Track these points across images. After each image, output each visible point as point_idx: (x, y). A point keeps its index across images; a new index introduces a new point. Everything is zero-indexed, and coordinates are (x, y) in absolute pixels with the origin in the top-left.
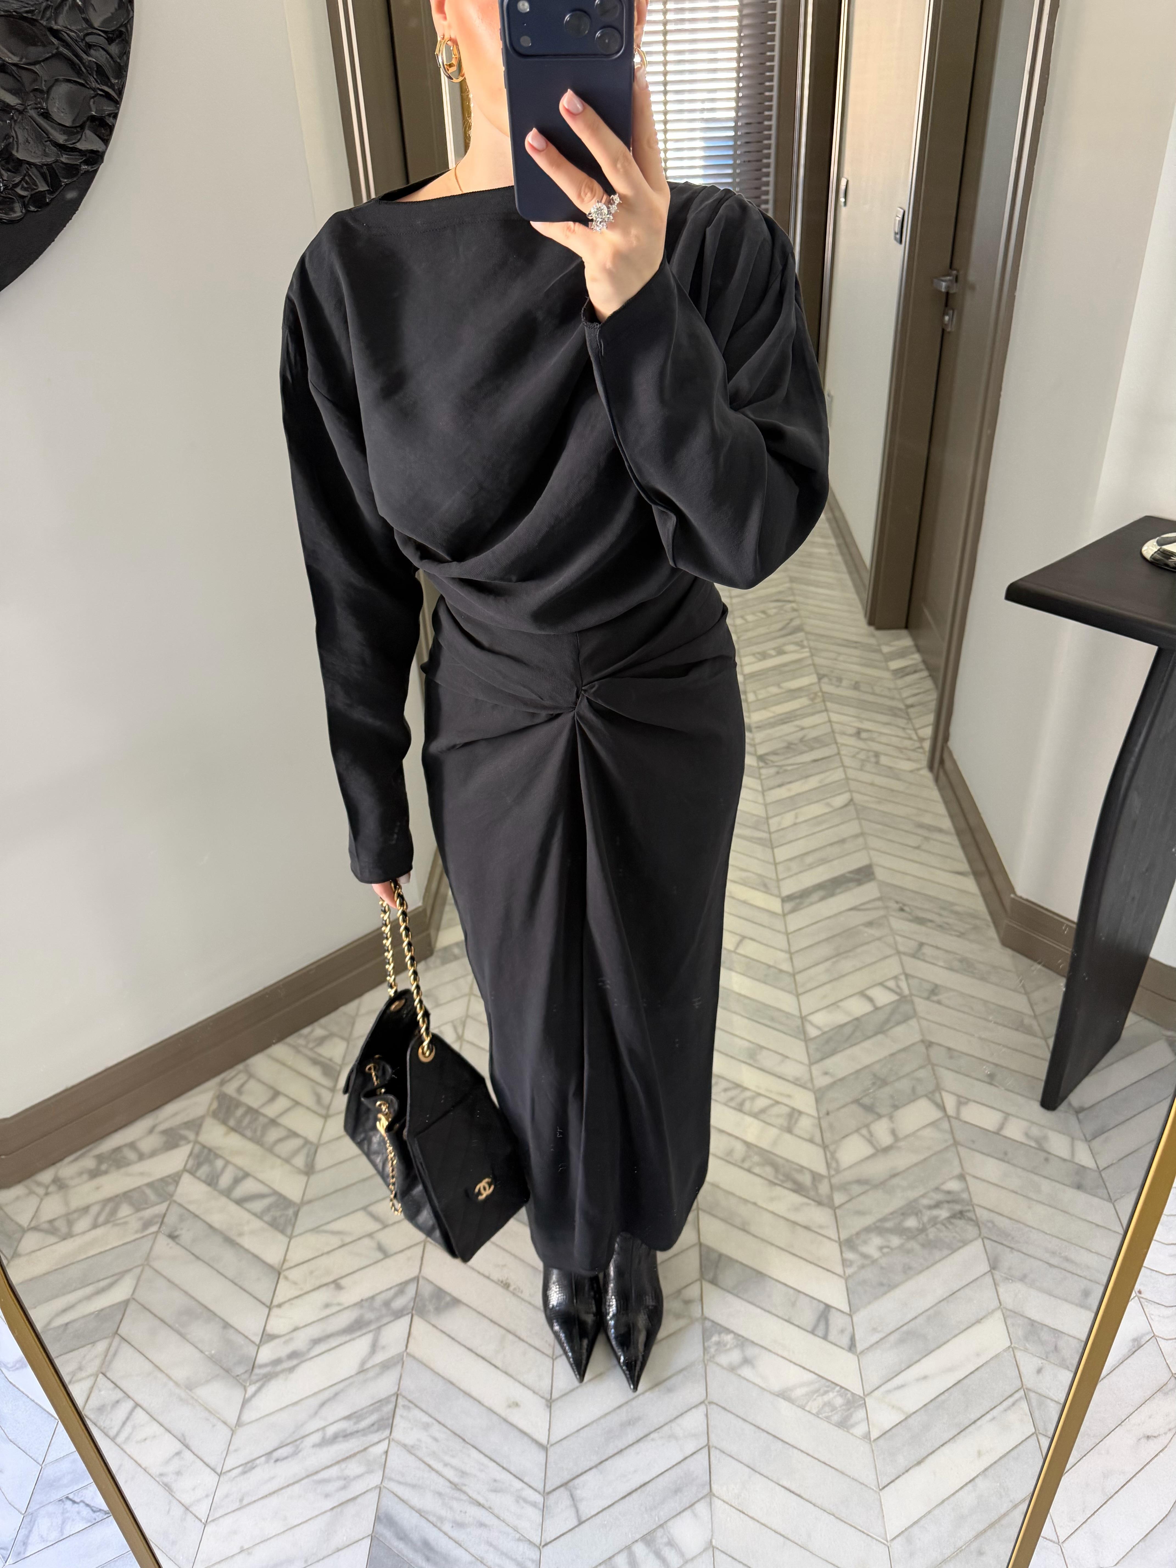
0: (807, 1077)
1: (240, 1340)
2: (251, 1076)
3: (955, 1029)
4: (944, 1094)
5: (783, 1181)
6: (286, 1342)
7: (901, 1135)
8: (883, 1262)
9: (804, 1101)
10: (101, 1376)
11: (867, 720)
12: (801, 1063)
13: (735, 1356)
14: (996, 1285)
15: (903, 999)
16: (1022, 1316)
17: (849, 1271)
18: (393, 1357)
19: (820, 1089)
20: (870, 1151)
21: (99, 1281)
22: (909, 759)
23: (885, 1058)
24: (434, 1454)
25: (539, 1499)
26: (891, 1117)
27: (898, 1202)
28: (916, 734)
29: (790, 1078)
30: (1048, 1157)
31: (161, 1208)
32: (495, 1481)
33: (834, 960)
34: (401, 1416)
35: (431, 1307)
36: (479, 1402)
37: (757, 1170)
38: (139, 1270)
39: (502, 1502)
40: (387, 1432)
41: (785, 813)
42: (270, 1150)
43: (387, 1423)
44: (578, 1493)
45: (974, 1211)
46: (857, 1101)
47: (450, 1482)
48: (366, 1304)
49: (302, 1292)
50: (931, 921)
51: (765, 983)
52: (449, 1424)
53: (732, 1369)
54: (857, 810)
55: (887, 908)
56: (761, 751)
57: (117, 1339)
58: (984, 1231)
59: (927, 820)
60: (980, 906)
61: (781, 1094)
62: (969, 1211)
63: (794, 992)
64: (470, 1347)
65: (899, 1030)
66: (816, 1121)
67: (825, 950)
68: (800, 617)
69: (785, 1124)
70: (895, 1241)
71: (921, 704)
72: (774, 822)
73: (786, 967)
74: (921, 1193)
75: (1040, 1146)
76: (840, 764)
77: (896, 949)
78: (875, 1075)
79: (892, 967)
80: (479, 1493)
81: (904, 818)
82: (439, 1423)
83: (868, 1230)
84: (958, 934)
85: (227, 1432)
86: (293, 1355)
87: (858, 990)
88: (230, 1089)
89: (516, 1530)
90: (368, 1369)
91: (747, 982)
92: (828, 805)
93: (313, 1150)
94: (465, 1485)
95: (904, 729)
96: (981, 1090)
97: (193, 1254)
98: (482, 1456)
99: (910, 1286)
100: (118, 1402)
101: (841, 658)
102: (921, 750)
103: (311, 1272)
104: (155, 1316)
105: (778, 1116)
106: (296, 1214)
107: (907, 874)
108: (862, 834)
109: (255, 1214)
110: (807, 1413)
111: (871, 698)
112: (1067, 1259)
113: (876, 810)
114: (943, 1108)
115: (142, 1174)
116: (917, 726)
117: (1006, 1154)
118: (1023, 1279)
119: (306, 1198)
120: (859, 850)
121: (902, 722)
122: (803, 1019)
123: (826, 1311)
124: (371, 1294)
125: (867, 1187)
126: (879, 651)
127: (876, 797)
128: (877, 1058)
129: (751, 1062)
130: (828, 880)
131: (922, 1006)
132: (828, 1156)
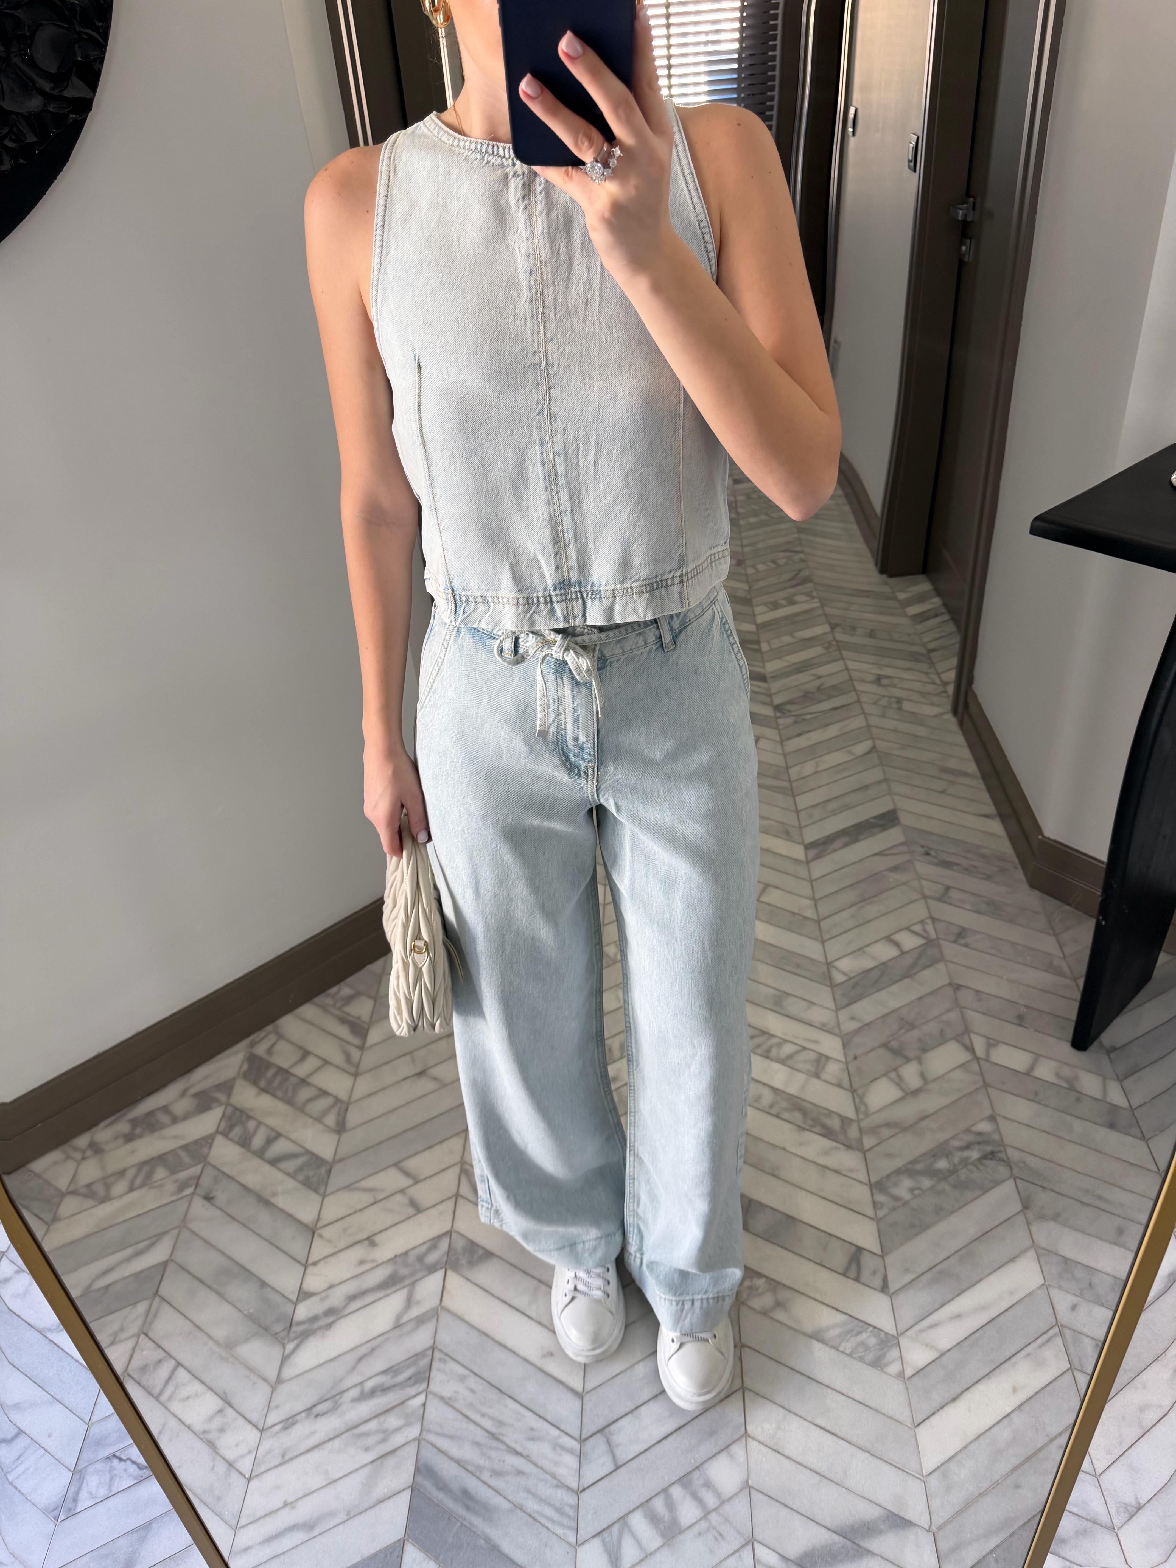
0: (834, 1022)
1: (277, 1299)
2: (280, 1037)
3: (982, 972)
4: (973, 1036)
5: (812, 1126)
6: (322, 1300)
7: (930, 1078)
8: (914, 1203)
9: (831, 1046)
10: (142, 1336)
11: (887, 666)
12: (828, 1008)
13: (766, 1300)
14: (1028, 1224)
15: (930, 943)
16: (1055, 1254)
17: (881, 1213)
18: (427, 1312)
19: (847, 1034)
20: (898, 1094)
21: (137, 1243)
22: (932, 704)
23: (913, 1002)
24: (471, 1405)
25: (575, 1445)
26: (919, 1060)
27: (927, 1143)
28: (939, 678)
29: (817, 1025)
30: (1080, 1096)
31: (196, 1170)
32: (532, 1429)
33: (859, 905)
34: (438, 1370)
35: (464, 1261)
36: (514, 1353)
37: (785, 1115)
38: (175, 1232)
39: (541, 1450)
40: (424, 1385)
41: (804, 762)
42: (302, 1110)
43: (423, 1377)
44: (615, 1439)
45: (1005, 1151)
46: (885, 1045)
47: (488, 1432)
48: (399, 1260)
49: (336, 1250)
50: (958, 864)
51: (789, 930)
52: (485, 1375)
53: (765, 1313)
54: (879, 756)
55: (912, 852)
56: (777, 700)
57: (157, 1300)
58: (1016, 1171)
59: (951, 763)
60: (1006, 848)
61: (809, 1040)
62: (1000, 1152)
63: (819, 938)
64: (504, 1299)
65: (927, 974)
66: (844, 1066)
67: (850, 896)
68: (807, 567)
69: (813, 1069)
70: (926, 1183)
71: (943, 648)
72: (794, 769)
73: (810, 913)
74: (951, 1135)
75: (1072, 1087)
76: (861, 712)
77: (922, 893)
78: (902, 1019)
79: (918, 911)
80: (516, 1442)
81: (928, 763)
82: (476, 1374)
83: (898, 1172)
84: (985, 876)
85: (267, 1389)
86: (330, 1312)
87: (884, 935)
88: (260, 1050)
89: (554, 1476)
90: (403, 1324)
91: (772, 929)
92: (850, 752)
93: (343, 1108)
94: (503, 1435)
95: (926, 673)
96: (1011, 1031)
97: (229, 1215)
98: (517, 1406)
99: (942, 1227)
100: (160, 1361)
101: (853, 608)
102: (945, 694)
103: (345, 1230)
104: (194, 1277)
105: (805, 1062)
106: (329, 1172)
107: (932, 818)
108: (885, 780)
109: (288, 1174)
110: (841, 1354)
111: (889, 645)
112: (1100, 1198)
113: (897, 753)
114: (971, 1049)
115: (176, 1137)
116: (940, 671)
117: (1036, 1094)
118: (1056, 1218)
119: (337, 1157)
120: (883, 796)
121: (923, 667)
122: (829, 965)
123: (857, 1253)
124: (403, 1250)
125: (895, 1130)
126: (896, 599)
127: (900, 744)
128: (905, 1002)
129: (777, 1009)
130: (852, 826)
131: (949, 949)
132: (857, 1100)
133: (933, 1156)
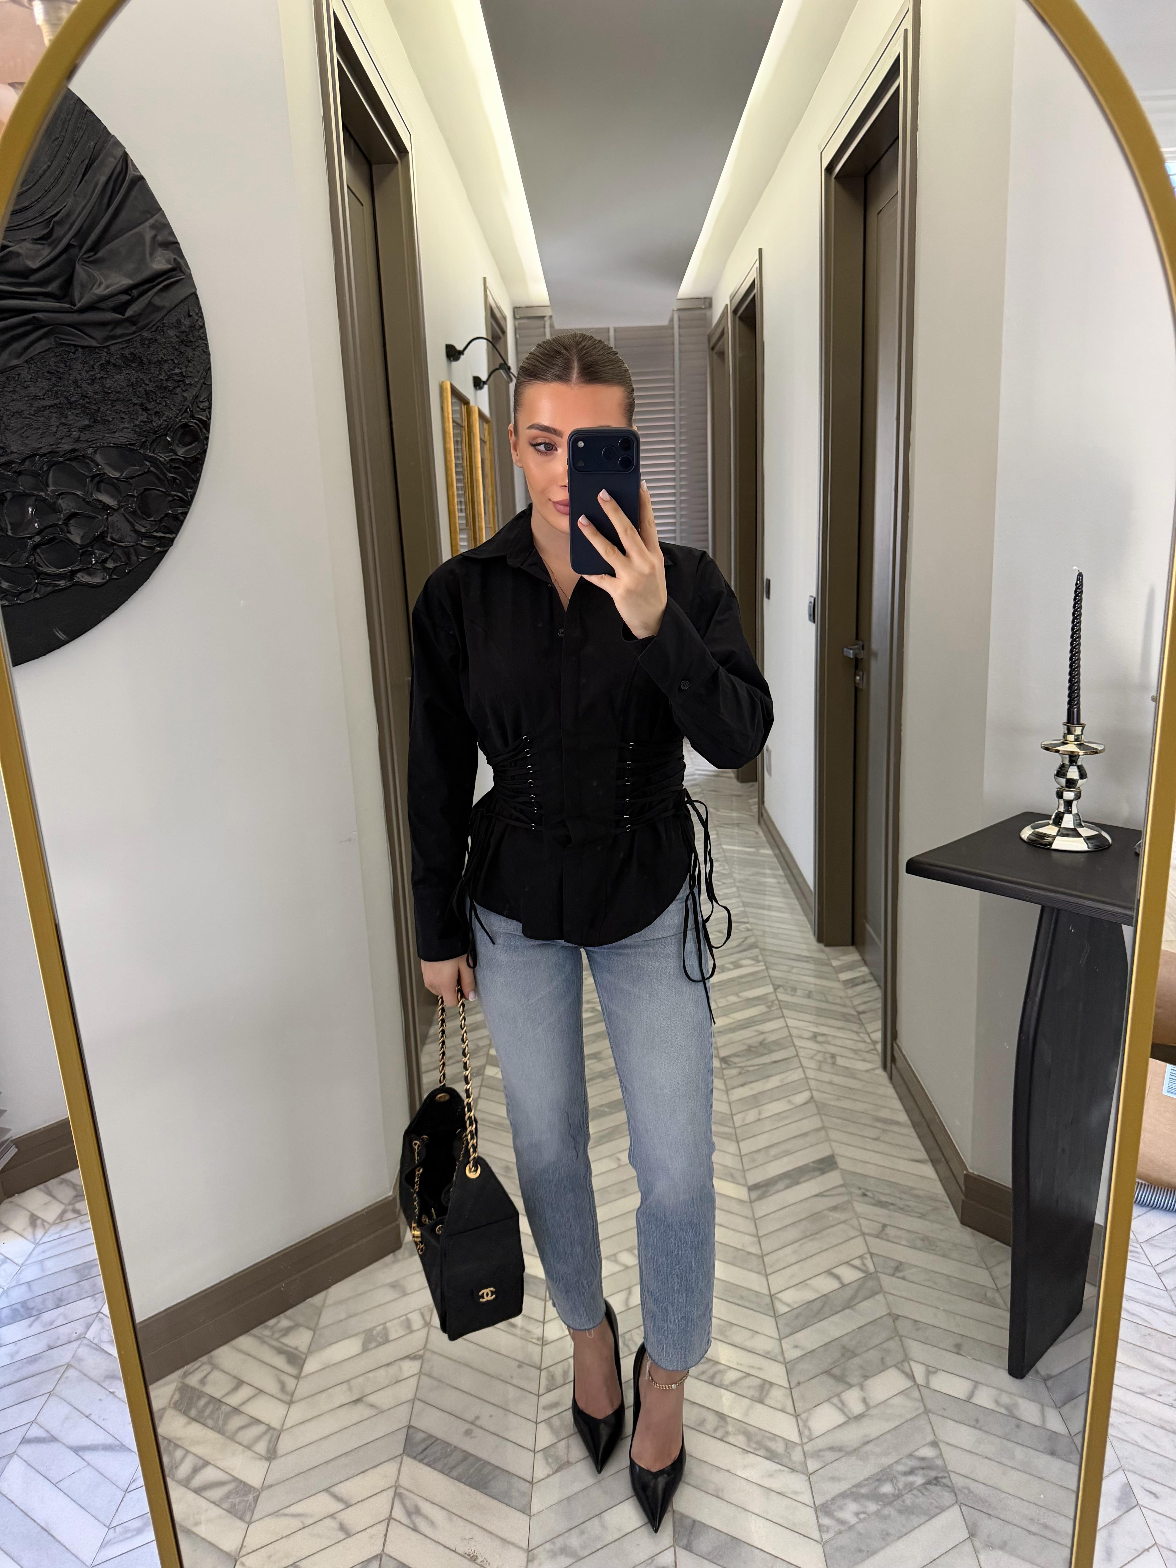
0: (777, 1350)
2: (215, 1367)
3: (919, 1303)
4: (913, 1364)
5: (755, 1449)
7: (871, 1404)
8: (860, 1527)
9: (775, 1372)
11: (823, 1025)
12: (771, 1337)
14: (976, 1552)
15: (868, 1276)
17: (826, 1537)
19: (790, 1361)
20: (841, 1419)
22: (864, 1060)
23: (854, 1331)
27: (872, 1468)
28: (869, 1037)
29: (760, 1352)
30: (1020, 1424)
33: (801, 1242)
37: (729, 1439)
41: (748, 1110)
42: (232, 1438)
45: (950, 1478)
50: (892, 1204)
51: (737, 1266)
54: (817, 1106)
55: (850, 1194)
56: (723, 1053)
58: (960, 1497)
59: (884, 1114)
61: (752, 1367)
62: (944, 1477)
63: (763, 1272)
65: (865, 1303)
66: (788, 1391)
67: (792, 1234)
68: (753, 935)
69: (757, 1395)
70: (872, 1507)
71: (871, 1010)
72: (738, 1119)
73: (754, 1249)
74: (895, 1460)
75: (1011, 1413)
76: (799, 1065)
77: (861, 1230)
78: (844, 1348)
79: (857, 1247)
81: (863, 1113)
83: (843, 1495)
84: (919, 1215)
87: (825, 1269)
88: (193, 1381)
92: (789, 1101)
93: (276, 1435)
95: (857, 1033)
96: (950, 1359)
99: (889, 1553)
101: (794, 971)
102: (875, 1052)
103: (270, 1557)
105: (749, 1387)
106: (256, 1499)
107: (867, 1163)
108: (823, 1128)
109: (214, 1503)
111: (825, 1006)
112: (1046, 1526)
113: (834, 1106)
114: (912, 1378)
116: (869, 1030)
117: (978, 1421)
118: (1003, 1547)
119: (266, 1483)
120: (822, 1142)
121: (855, 1027)
122: (772, 1297)
125: (842, 1454)
126: (831, 965)
127: (834, 1095)
128: (846, 1332)
129: (721, 1338)
130: (793, 1170)
131: (887, 1281)
132: (801, 1424)
133: (878, 1480)
